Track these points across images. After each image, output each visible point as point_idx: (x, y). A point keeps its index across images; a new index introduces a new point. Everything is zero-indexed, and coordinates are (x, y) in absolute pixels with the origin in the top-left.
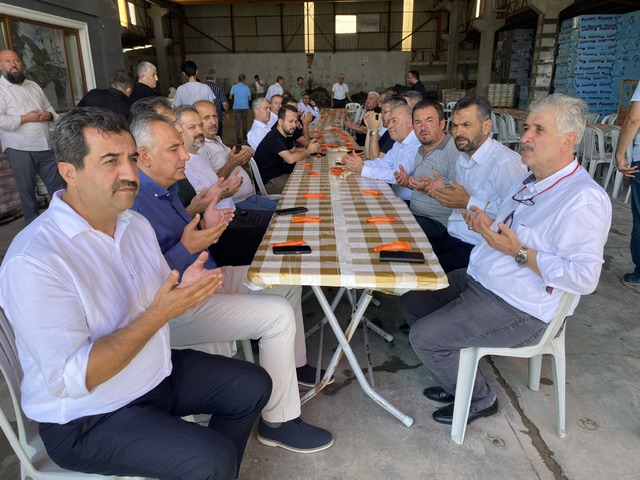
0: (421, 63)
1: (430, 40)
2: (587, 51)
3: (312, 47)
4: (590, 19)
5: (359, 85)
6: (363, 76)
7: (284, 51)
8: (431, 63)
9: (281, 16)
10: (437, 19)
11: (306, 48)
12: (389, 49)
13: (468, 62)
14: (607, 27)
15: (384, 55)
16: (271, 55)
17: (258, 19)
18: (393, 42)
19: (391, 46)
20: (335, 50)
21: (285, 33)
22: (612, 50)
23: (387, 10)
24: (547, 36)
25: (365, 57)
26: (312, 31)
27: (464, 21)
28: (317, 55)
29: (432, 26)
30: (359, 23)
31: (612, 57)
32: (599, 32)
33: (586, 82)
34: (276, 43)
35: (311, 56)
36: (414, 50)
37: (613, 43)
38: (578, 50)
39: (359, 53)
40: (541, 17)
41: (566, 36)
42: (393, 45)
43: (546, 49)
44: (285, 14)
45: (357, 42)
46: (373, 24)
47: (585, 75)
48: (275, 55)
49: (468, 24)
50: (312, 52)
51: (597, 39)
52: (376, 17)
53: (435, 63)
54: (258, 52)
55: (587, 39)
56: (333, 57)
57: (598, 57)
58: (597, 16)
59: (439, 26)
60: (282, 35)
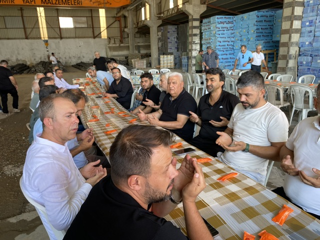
0: (114, 45)
1: (116, 32)
2: (221, 36)
3: (46, 36)
4: (221, 18)
5: (79, 58)
6: (81, 52)
7: (27, 38)
8: (120, 45)
9: (22, 16)
10: (119, 21)
11: (42, 36)
12: (94, 37)
13: (139, 44)
14: (229, 23)
15: (92, 40)
16: (18, 41)
17: (6, 18)
18: (96, 33)
19: (95, 35)
20: (61, 38)
21: (26, 26)
22: (233, 35)
23: (90, 16)
24: (195, 27)
25: (81, 42)
26: (45, 25)
27: (135, 22)
28: (50, 41)
29: (116, 24)
30: (75, 22)
31: (233, 39)
32: (225, 25)
33: (222, 53)
34: (21, 33)
35: (46, 42)
36: (109, 38)
37: (233, 32)
38: (217, 35)
39: (77, 40)
40: (190, 17)
41: (206, 27)
42: (96, 35)
43: (195, 35)
44: (25, 15)
45: (75, 33)
46: (83, 23)
47: (221, 49)
48: (21, 40)
49: (138, 23)
50: (47, 39)
51: (225, 29)
52: (84, 19)
53: (122, 45)
54: (8, 39)
55: (220, 29)
56: (61, 42)
57: (227, 39)
58: (224, 16)
59: (120, 24)
60: (25, 28)
